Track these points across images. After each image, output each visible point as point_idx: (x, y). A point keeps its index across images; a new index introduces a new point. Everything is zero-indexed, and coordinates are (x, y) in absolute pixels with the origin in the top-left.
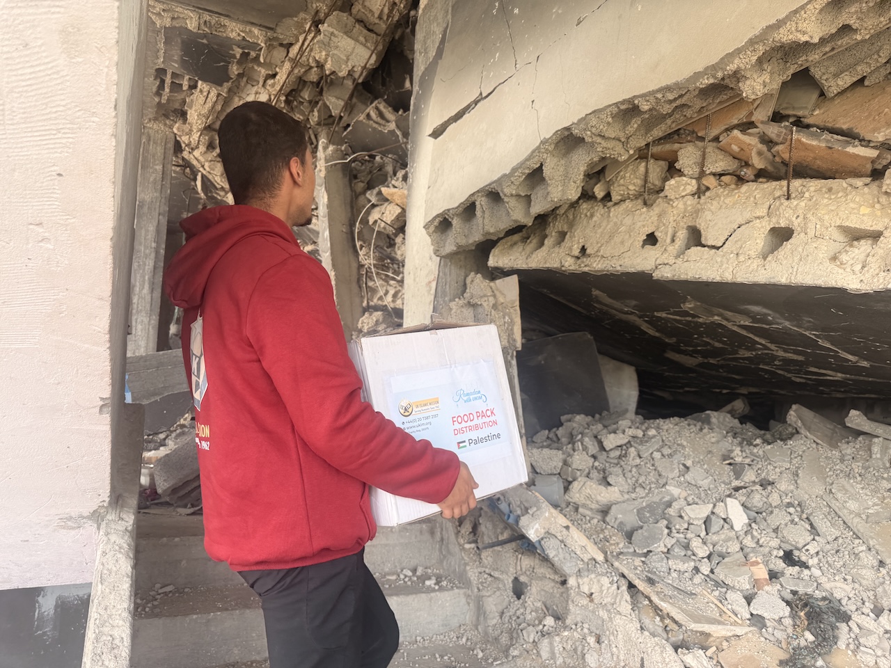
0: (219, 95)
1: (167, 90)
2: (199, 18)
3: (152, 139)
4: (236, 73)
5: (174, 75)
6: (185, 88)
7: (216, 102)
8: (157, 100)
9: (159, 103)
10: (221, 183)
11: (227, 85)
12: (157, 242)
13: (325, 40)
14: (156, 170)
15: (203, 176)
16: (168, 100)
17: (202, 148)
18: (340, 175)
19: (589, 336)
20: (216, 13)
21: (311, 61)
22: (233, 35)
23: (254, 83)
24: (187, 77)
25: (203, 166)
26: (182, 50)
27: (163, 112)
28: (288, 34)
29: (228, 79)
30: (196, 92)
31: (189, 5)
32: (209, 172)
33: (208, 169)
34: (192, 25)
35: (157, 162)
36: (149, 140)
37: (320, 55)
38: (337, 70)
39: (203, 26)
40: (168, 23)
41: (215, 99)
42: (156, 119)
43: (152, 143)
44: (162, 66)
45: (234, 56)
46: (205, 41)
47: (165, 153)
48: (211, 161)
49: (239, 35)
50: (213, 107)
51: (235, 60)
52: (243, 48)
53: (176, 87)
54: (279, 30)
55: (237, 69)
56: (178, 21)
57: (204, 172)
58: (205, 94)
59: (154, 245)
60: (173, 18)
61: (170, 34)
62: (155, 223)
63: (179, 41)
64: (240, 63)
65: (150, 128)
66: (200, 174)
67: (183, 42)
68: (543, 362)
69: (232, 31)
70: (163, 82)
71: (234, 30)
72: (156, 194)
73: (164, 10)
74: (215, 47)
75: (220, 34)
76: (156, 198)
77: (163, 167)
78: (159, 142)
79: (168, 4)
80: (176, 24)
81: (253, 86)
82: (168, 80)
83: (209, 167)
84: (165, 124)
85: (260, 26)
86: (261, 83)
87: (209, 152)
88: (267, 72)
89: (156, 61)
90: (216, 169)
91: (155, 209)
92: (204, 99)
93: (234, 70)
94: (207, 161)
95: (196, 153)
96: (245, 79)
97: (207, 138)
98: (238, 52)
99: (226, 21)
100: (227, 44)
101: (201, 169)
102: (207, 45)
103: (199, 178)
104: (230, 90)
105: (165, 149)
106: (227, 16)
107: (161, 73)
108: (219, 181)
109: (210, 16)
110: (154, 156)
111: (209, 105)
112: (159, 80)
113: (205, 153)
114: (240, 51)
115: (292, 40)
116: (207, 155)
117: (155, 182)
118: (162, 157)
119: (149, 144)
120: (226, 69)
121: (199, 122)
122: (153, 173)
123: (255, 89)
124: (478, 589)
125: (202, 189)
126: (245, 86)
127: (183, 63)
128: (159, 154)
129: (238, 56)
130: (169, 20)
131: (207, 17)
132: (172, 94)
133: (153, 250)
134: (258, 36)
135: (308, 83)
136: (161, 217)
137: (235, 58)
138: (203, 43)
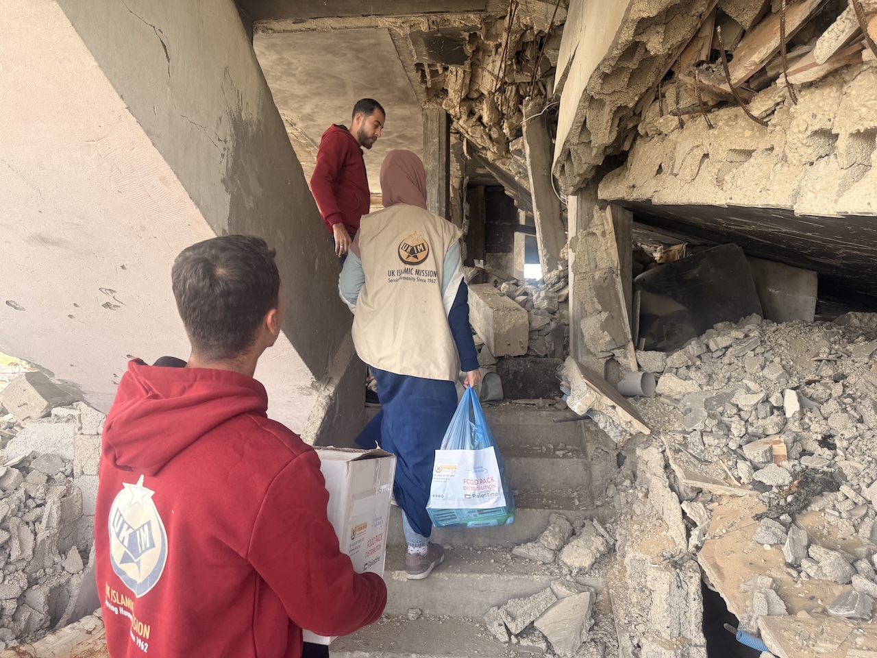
0: (465, 72)
1: (428, 77)
2: (428, 20)
3: (429, 118)
4: (471, 51)
5: (429, 66)
6: (440, 72)
7: (464, 78)
8: (424, 86)
9: (427, 88)
10: (482, 144)
11: (467, 63)
12: (439, 202)
13: (523, 9)
14: (434, 143)
15: (467, 140)
16: (432, 84)
17: (464, 117)
18: (539, 126)
19: (737, 247)
20: (439, 12)
21: (522, 26)
22: (457, 24)
23: (489, 54)
24: (438, 65)
25: (467, 132)
26: (426, 46)
27: (434, 93)
28: (497, 10)
29: (466, 58)
30: (448, 73)
31: (418, 13)
32: (472, 136)
33: (470, 134)
34: (424, 28)
35: (434, 136)
36: (427, 119)
37: (526, 20)
38: (542, 29)
39: (432, 26)
40: (408, 31)
41: (462, 75)
42: (429, 100)
43: (429, 121)
44: (418, 62)
45: (464, 39)
46: (439, 35)
47: (439, 126)
48: (472, 126)
49: (461, 23)
50: (463, 82)
51: (467, 42)
52: (468, 31)
53: (434, 73)
54: (489, 9)
55: (471, 48)
56: (414, 27)
57: (468, 137)
58: (455, 73)
59: (437, 205)
60: (411, 26)
61: (415, 37)
62: (437, 187)
63: (422, 40)
64: (470, 42)
65: (427, 109)
66: (465, 139)
67: (425, 40)
68: (697, 275)
69: (455, 21)
70: (423, 72)
71: (456, 21)
72: (437, 163)
73: (403, 23)
74: (448, 36)
75: (447, 27)
76: (436, 166)
77: (439, 139)
78: (435, 119)
79: (404, 17)
80: (414, 30)
81: (489, 56)
82: (427, 70)
83: (471, 132)
84: (437, 103)
85: (474, 11)
86: (493, 53)
87: (470, 119)
88: (495, 43)
89: (412, 59)
90: (477, 132)
91: (436, 175)
92: (455, 77)
93: (469, 50)
94: (469, 127)
95: (461, 122)
96: (481, 53)
97: (465, 108)
98: (466, 35)
99: (447, 16)
100: (455, 32)
101: (466, 135)
102: (442, 37)
103: (465, 143)
104: (472, 65)
105: (439, 123)
106: (447, 12)
107: (419, 67)
108: (479, 143)
109: (436, 16)
110: (431, 132)
111: (460, 81)
112: (420, 72)
113: (467, 120)
114: (467, 34)
115: (503, 13)
116: (468, 122)
117: (434, 154)
118: (438, 131)
119: (427, 122)
120: (462, 50)
121: (457, 96)
122: (432, 146)
123: (491, 58)
124: (592, 459)
125: (467, 153)
126: (483, 57)
127: (430, 55)
128: (435, 129)
129: (467, 38)
130: (408, 28)
131: (433, 18)
132: (433, 79)
133: (437, 209)
134: (474, 19)
135: (530, 43)
136: (440, 181)
137: (466, 40)
138: (438, 37)
